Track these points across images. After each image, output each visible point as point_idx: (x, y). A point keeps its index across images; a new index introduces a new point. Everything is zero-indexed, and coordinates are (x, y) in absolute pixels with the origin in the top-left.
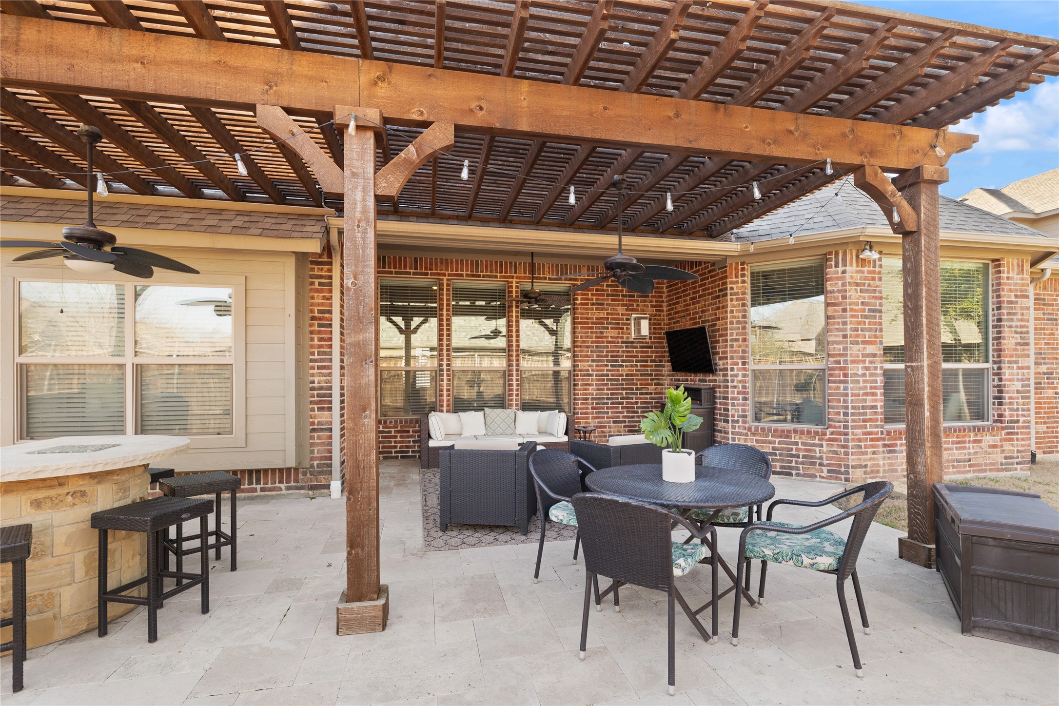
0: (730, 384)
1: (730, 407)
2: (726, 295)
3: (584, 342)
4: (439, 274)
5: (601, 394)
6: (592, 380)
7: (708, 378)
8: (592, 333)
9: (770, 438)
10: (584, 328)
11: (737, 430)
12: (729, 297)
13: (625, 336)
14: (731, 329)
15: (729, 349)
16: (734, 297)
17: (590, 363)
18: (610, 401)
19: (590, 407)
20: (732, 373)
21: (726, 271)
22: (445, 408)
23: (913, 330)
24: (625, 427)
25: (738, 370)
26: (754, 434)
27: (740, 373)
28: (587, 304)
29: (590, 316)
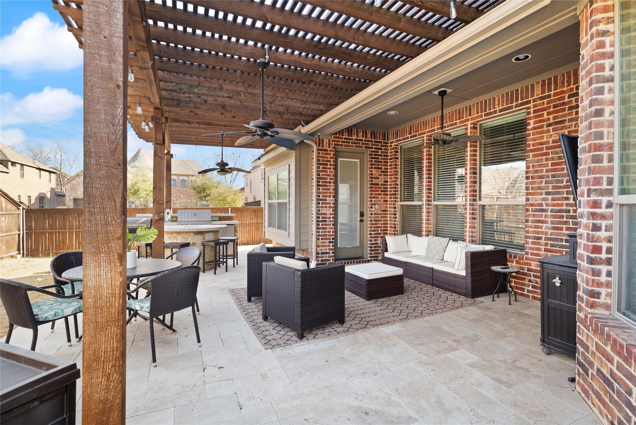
4: (422, 134)
5: (557, 234)
6: (546, 216)
8: (547, 160)
10: (537, 155)
17: (544, 196)
19: (543, 248)
28: (542, 127)
29: (545, 140)
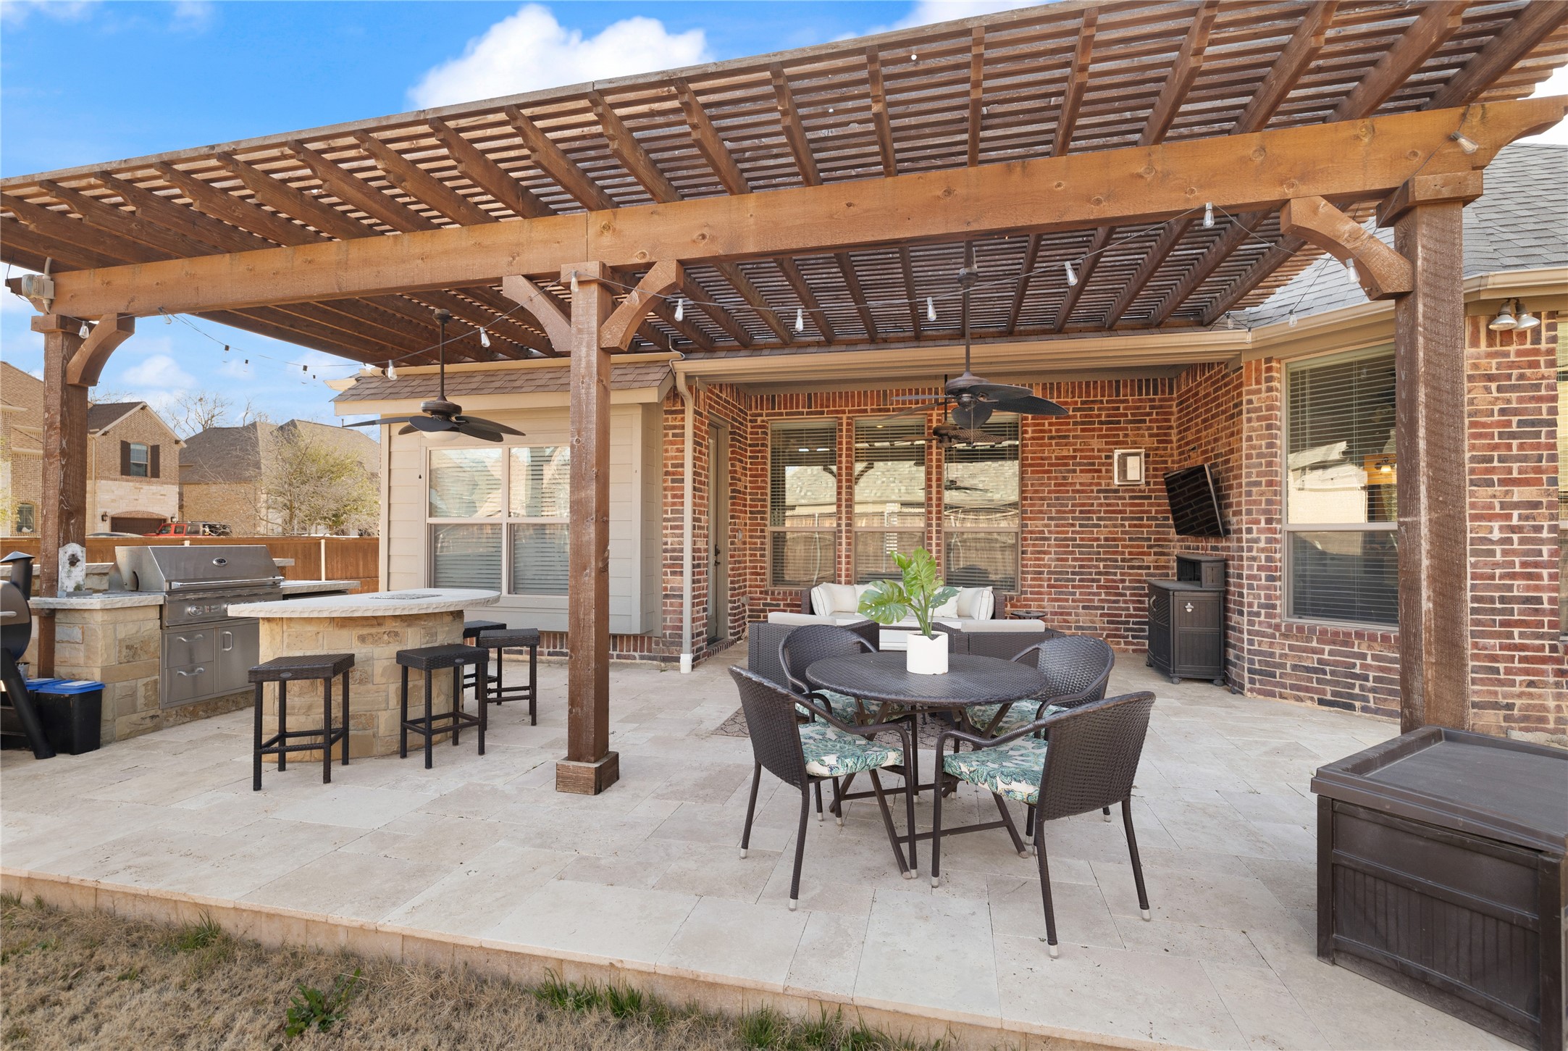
0: (1245, 554)
1: (1245, 591)
2: (1240, 413)
3: (1036, 492)
4: (837, 412)
5: (1062, 566)
6: (1049, 546)
7: (1220, 545)
8: (1049, 478)
9: (1314, 644)
10: (1038, 472)
11: (1256, 628)
12: (1245, 416)
13: (1103, 482)
14: (1247, 467)
15: (1244, 499)
16: (1253, 415)
17: (1046, 522)
18: (1078, 577)
19: (1046, 584)
20: (1249, 536)
21: (1240, 376)
22: (843, 579)
23: (1407, 460)
24: (1102, 615)
25: (1259, 531)
26: (1285, 636)
27: (1263, 537)
28: (1043, 438)
29: (1046, 455)
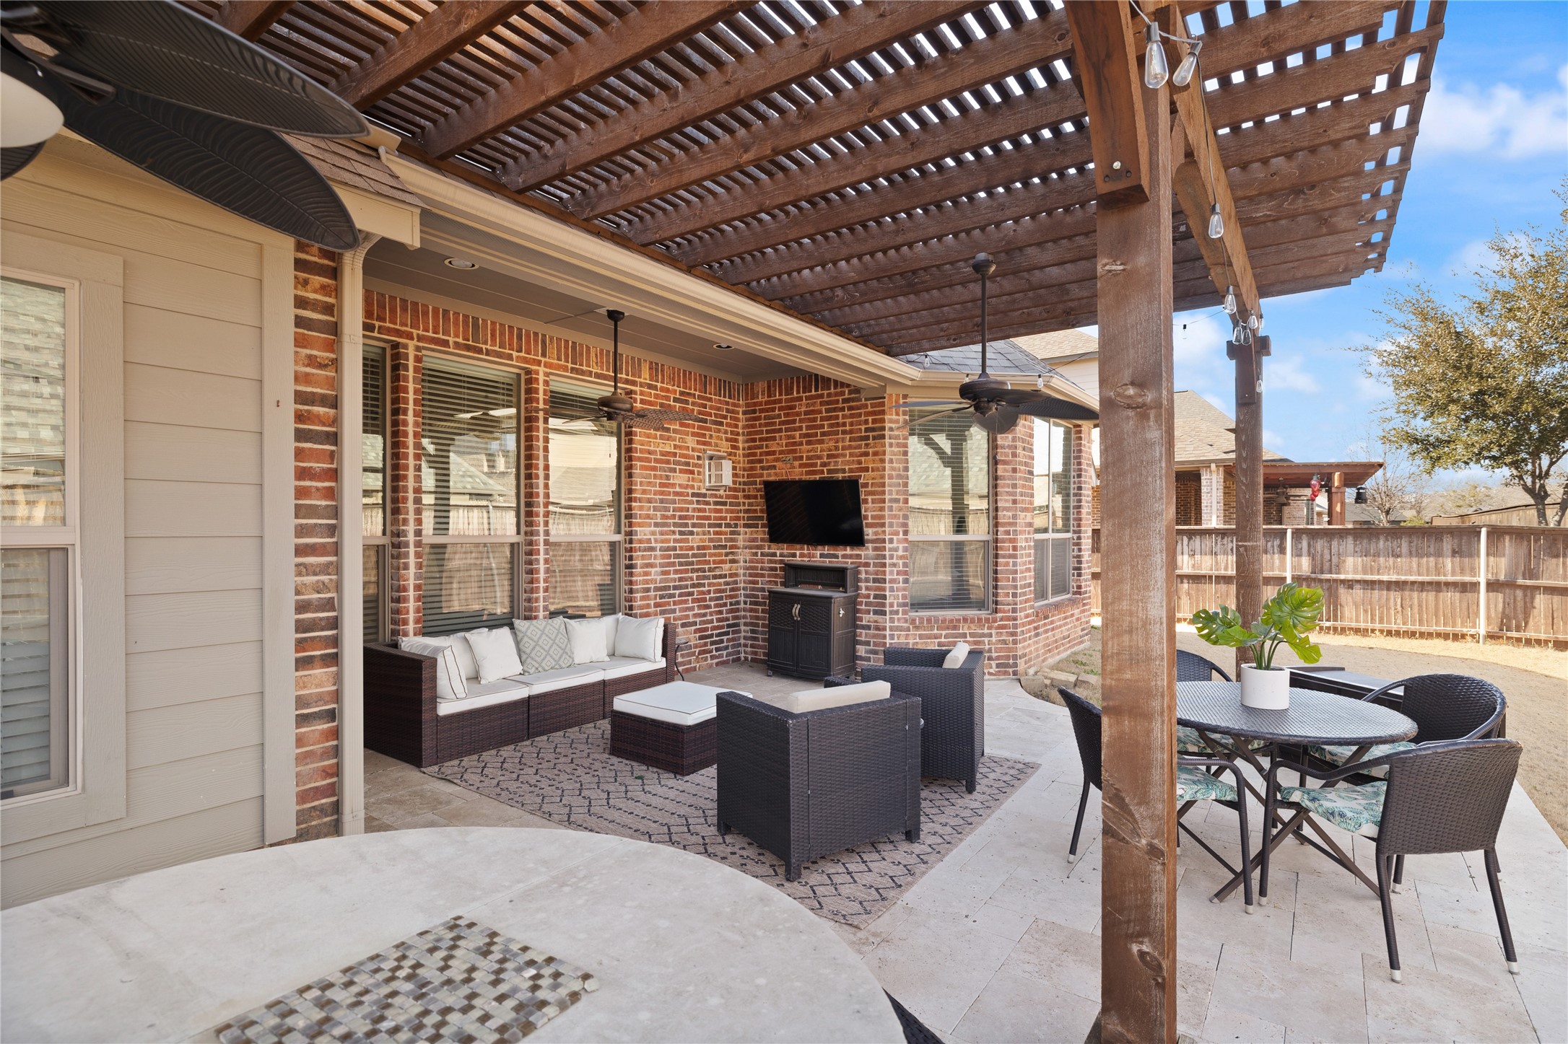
0: (888, 561)
1: (887, 593)
2: (883, 437)
3: (644, 492)
5: (665, 581)
6: (655, 557)
8: (655, 476)
9: (936, 631)
11: (896, 624)
12: (887, 441)
14: (890, 486)
15: (887, 513)
16: (893, 441)
20: (891, 546)
21: (883, 404)
24: (696, 631)
25: (899, 541)
26: (917, 628)
27: (901, 546)
29: (652, 448)
